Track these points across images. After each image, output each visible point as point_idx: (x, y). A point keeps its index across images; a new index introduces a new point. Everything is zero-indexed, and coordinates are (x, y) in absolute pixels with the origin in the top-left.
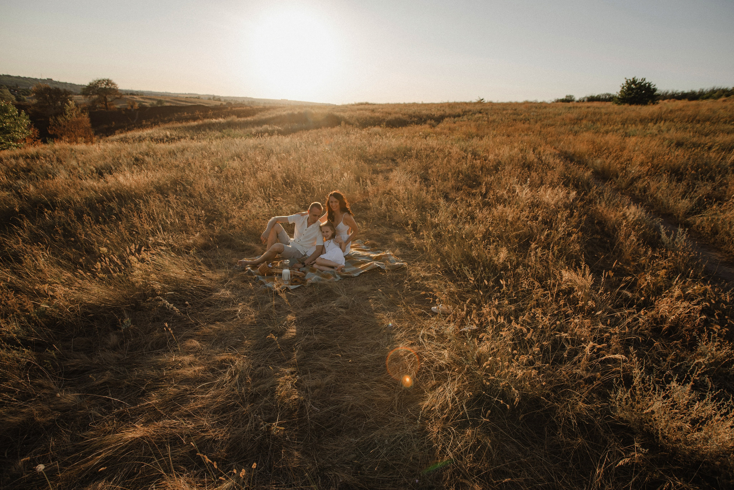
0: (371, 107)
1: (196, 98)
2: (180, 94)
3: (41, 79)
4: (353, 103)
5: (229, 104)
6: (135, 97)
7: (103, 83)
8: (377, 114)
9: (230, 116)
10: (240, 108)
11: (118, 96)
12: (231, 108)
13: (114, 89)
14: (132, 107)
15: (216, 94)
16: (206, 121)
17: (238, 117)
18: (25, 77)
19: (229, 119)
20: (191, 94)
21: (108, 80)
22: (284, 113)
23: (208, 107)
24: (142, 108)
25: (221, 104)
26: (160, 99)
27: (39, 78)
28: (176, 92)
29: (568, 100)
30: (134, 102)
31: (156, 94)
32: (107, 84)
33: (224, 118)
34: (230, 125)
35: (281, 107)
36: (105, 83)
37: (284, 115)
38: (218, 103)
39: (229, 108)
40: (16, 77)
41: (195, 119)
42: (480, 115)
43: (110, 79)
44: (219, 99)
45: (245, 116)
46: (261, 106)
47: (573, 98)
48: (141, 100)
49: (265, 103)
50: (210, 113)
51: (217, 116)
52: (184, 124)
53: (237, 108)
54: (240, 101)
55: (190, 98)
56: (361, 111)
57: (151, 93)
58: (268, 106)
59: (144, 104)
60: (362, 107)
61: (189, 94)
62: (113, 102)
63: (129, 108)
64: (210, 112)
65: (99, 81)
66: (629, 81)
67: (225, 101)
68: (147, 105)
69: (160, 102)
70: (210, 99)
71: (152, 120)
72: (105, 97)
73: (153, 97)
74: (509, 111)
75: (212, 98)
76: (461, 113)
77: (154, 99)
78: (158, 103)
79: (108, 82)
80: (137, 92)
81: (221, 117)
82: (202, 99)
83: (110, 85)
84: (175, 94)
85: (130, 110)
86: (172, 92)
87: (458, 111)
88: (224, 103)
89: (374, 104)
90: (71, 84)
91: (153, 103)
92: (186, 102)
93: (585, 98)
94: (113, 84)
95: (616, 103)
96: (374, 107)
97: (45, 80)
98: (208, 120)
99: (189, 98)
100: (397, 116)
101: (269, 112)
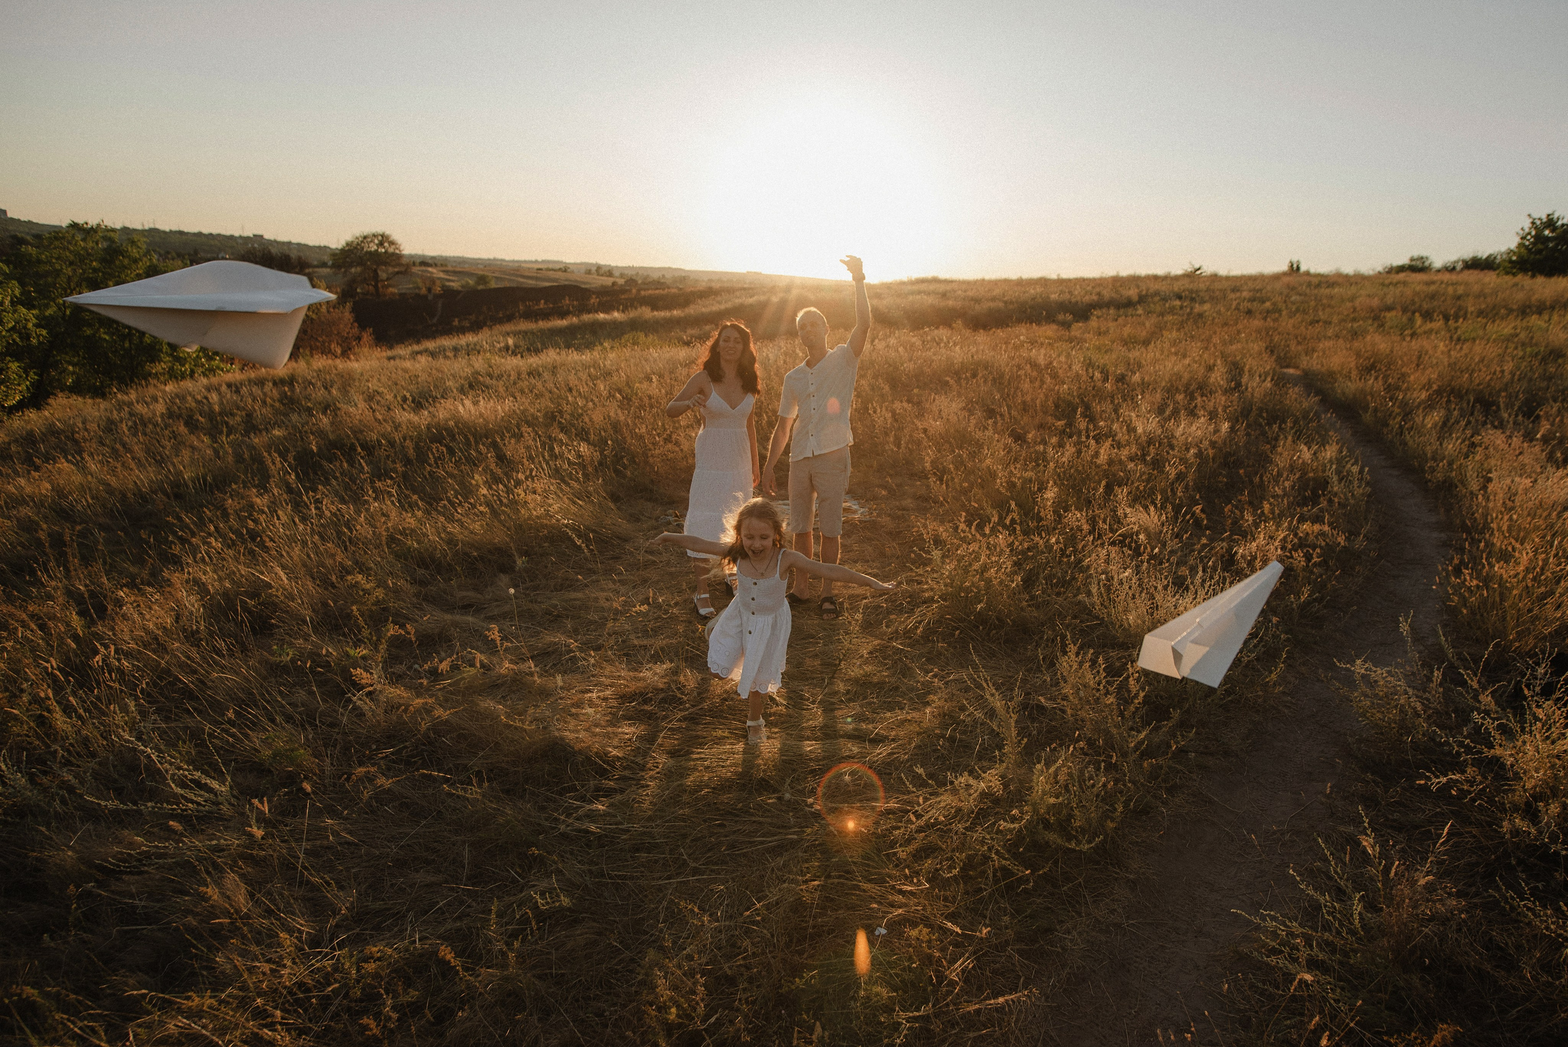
0: (942, 288)
1: (560, 269)
2: (525, 262)
3: (241, 237)
4: (905, 279)
5: (631, 281)
6: (430, 269)
7: (372, 241)
8: (951, 303)
9: (636, 308)
10: (657, 292)
11: (403, 269)
12: (639, 291)
13: (393, 254)
14: (429, 290)
15: (602, 262)
16: (587, 317)
17: (653, 310)
18: (211, 234)
19: (632, 314)
20: (549, 262)
21: (383, 236)
22: (751, 301)
23: (586, 290)
24: (449, 294)
25: (614, 284)
26: (481, 273)
27: (237, 234)
28: (516, 258)
29: (1418, 267)
30: (433, 281)
31: (475, 262)
32: (381, 244)
33: (623, 311)
34: (635, 325)
35: (744, 289)
36: (376, 241)
37: (751, 305)
38: (608, 281)
39: (634, 291)
40: (194, 234)
41: (563, 315)
42: (1178, 303)
43: (387, 232)
44: (609, 272)
45: (669, 307)
46: (702, 286)
47: (1427, 264)
48: (442, 275)
49: (710, 280)
50: (594, 300)
51: (607, 308)
52: (542, 324)
53: (650, 292)
54: (655, 276)
55: (548, 270)
56: (918, 297)
57: (463, 261)
58: (716, 286)
59: (447, 284)
60: (923, 287)
61: (543, 262)
62: (391, 282)
63: (424, 291)
64: (592, 301)
65: (365, 237)
66: (1538, 222)
67: (622, 276)
68: (455, 286)
69: (482, 279)
70: (589, 272)
71: (473, 317)
72: (375, 271)
73: (467, 268)
74: (1245, 294)
75: (594, 269)
76: (1135, 298)
77: (470, 274)
78: (478, 283)
79: (384, 239)
80: (433, 258)
81: (618, 310)
82: (573, 272)
83: (386, 244)
84: (513, 261)
85: (425, 297)
86: (507, 258)
87: (1133, 293)
88: (621, 281)
89: (952, 282)
90: (299, 244)
91: (468, 283)
92: (537, 279)
93: (1457, 262)
94: (392, 243)
95: (1507, 273)
96: (949, 287)
97: (248, 238)
98: (591, 316)
99: (542, 270)
100: (992, 305)
101: (719, 298)
